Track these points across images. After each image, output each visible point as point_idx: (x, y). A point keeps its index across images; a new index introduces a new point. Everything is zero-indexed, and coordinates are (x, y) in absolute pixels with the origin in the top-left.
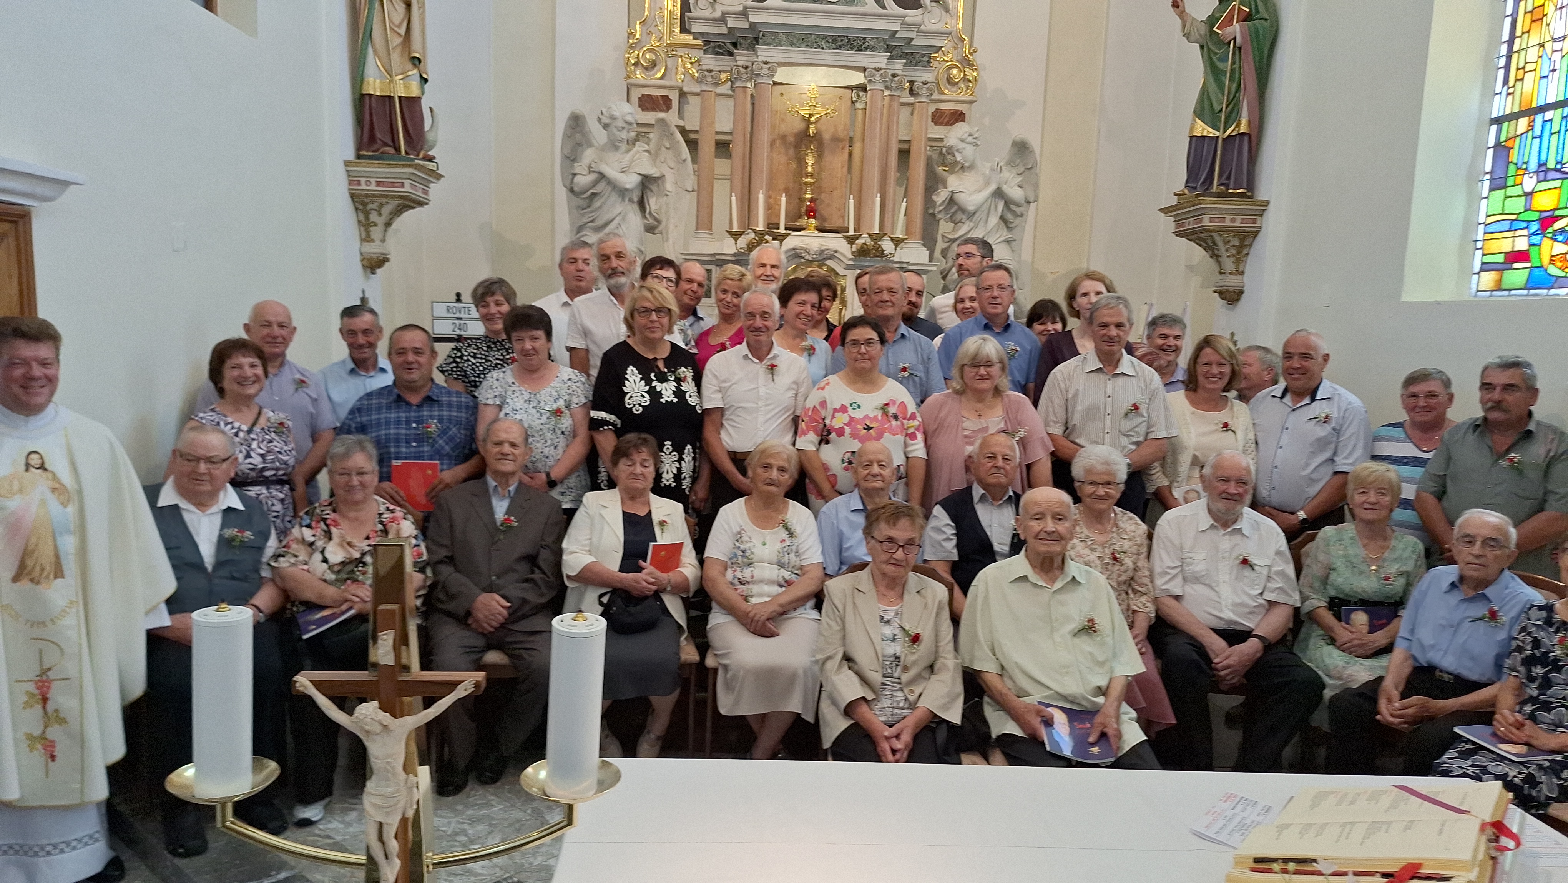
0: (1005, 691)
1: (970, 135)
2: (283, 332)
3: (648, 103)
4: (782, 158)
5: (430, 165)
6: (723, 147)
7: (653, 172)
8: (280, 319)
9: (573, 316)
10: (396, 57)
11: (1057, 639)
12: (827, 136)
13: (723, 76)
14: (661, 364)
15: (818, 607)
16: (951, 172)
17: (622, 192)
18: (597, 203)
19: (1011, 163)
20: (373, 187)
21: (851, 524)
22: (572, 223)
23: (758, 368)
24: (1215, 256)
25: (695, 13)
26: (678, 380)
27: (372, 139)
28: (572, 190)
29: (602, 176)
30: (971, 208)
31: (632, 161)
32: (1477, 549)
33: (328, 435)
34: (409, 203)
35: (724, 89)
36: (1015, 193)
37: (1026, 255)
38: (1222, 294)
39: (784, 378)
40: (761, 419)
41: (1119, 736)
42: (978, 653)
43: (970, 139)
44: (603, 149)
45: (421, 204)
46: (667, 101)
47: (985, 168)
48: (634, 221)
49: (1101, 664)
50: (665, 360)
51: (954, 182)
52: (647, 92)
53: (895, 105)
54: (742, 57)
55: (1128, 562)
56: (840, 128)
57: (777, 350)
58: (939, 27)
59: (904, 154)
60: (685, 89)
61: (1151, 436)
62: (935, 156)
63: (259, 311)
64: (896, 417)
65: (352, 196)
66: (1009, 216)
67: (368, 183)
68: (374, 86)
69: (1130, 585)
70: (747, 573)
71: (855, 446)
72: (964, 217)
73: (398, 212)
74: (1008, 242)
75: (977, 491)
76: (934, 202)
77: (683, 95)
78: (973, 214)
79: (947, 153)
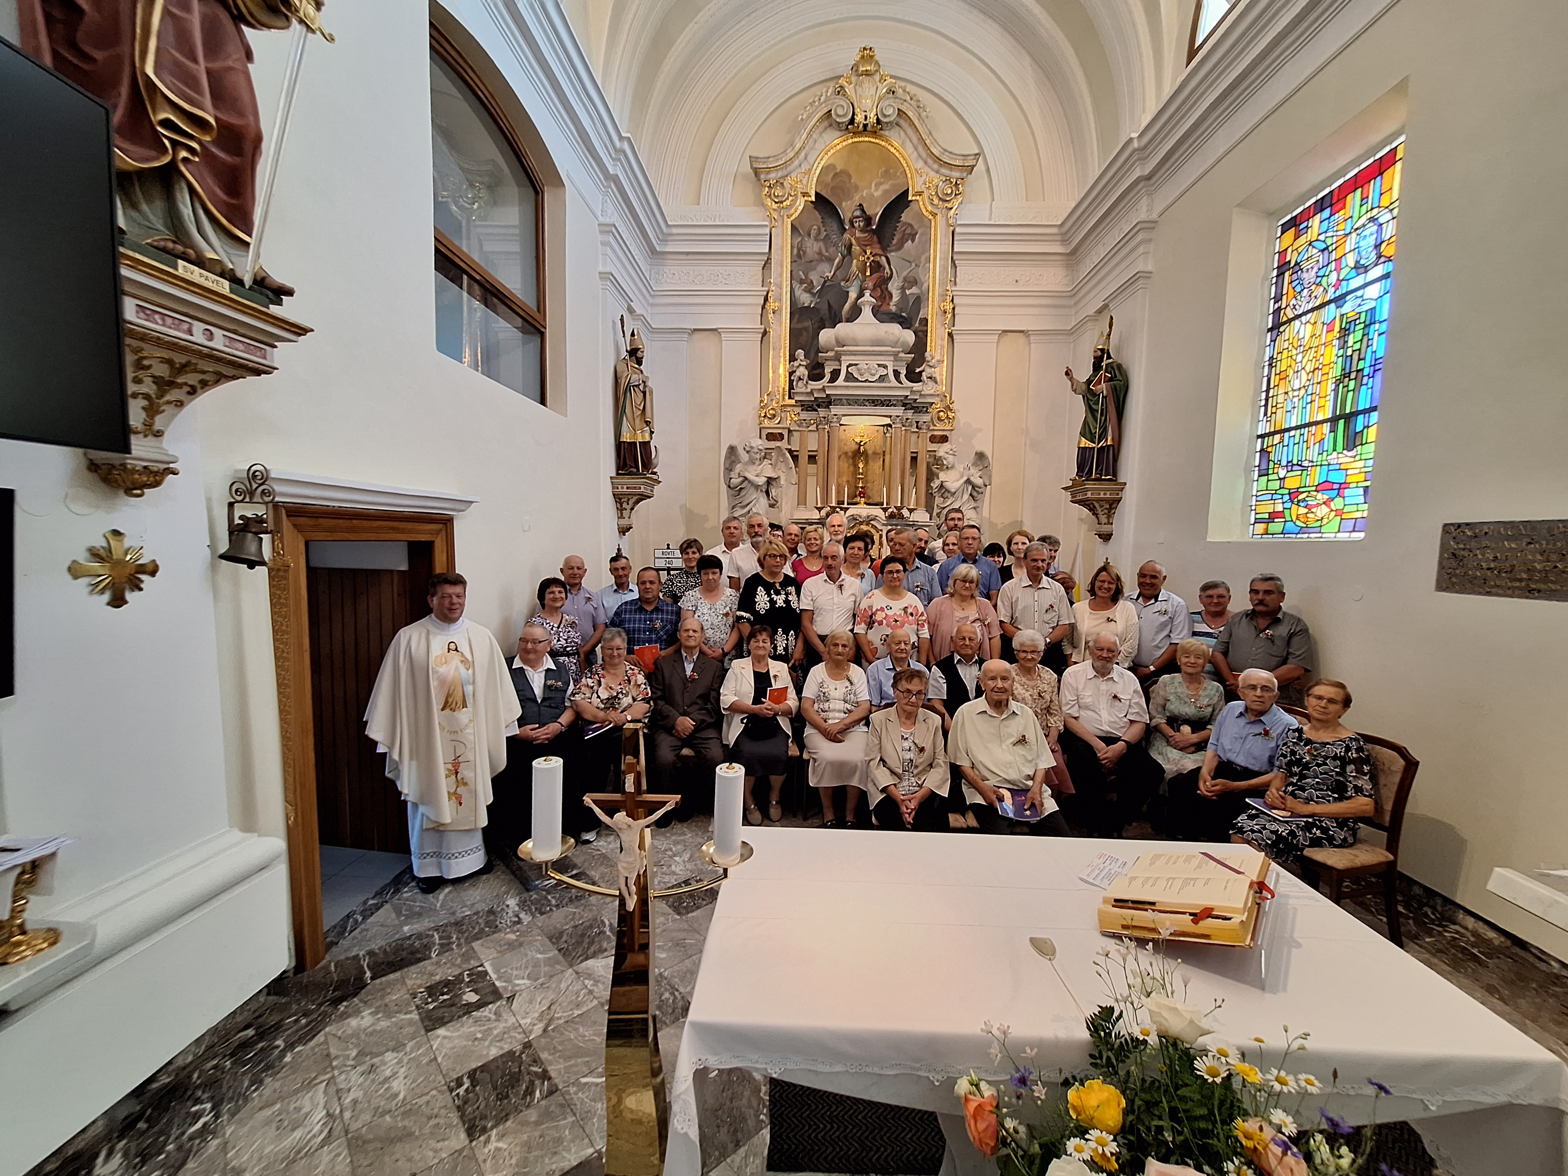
0: (975, 777)
1: (952, 448)
2: (580, 572)
3: (771, 437)
4: (845, 465)
5: (655, 477)
6: (812, 459)
7: (774, 475)
8: (579, 565)
9: (731, 558)
10: (637, 421)
11: (1004, 747)
12: (870, 452)
13: (812, 422)
14: (777, 585)
15: (867, 724)
16: (942, 470)
17: (757, 487)
18: (743, 493)
19: (975, 464)
20: (625, 490)
21: (887, 676)
22: (729, 504)
23: (833, 587)
24: (1096, 514)
25: (797, 390)
26: (787, 594)
27: (625, 465)
28: (729, 487)
29: (746, 478)
30: (953, 490)
31: (762, 470)
32: (1258, 692)
33: (602, 627)
34: (643, 497)
35: (813, 428)
36: (978, 481)
37: (985, 513)
38: (1100, 536)
39: (847, 591)
40: (835, 616)
41: (1042, 805)
42: (959, 755)
43: (951, 452)
44: (746, 464)
45: (650, 497)
46: (781, 436)
47: (960, 467)
48: (763, 501)
49: (1030, 761)
50: (780, 583)
51: (943, 476)
52: (770, 431)
53: (909, 434)
54: (822, 412)
55: (1048, 697)
56: (878, 448)
57: (843, 576)
58: (932, 392)
59: (914, 459)
60: (791, 429)
61: (1060, 623)
62: (932, 460)
63: (567, 561)
64: (912, 614)
65: (614, 495)
66: (975, 494)
67: (622, 488)
68: (626, 437)
69: (1048, 711)
70: (826, 705)
71: (889, 631)
72: (949, 496)
73: (637, 502)
74: (974, 508)
75: (957, 657)
76: (932, 487)
77: (790, 431)
78: (954, 494)
79: (939, 460)
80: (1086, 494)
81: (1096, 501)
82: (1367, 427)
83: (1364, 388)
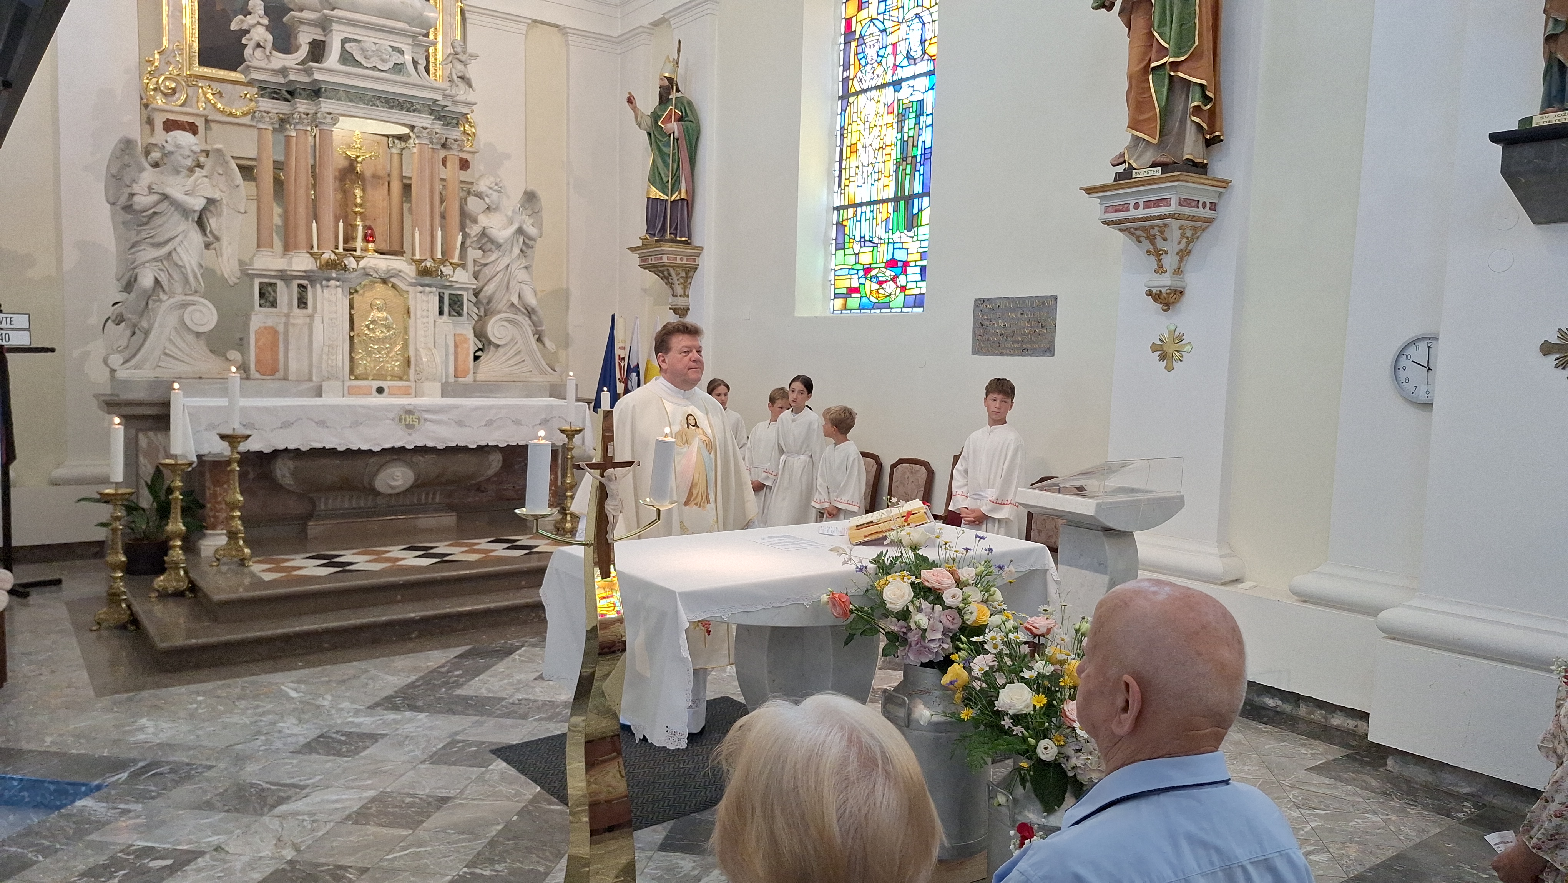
1: (496, 185)
7: (214, 195)
12: (369, 174)
13: (282, 117)
16: (482, 212)
17: (186, 213)
19: (525, 208)
24: (668, 283)
29: (167, 197)
31: (195, 186)
35: (278, 126)
38: (675, 310)
43: (496, 187)
44: (162, 172)
47: (508, 210)
48: (194, 238)
51: (484, 219)
52: (170, 116)
54: (301, 105)
58: (466, 99)
60: (209, 118)
72: (494, 248)
74: (528, 268)
77: (207, 122)
78: (501, 246)
79: (477, 196)
80: (661, 258)
81: (673, 267)
82: (920, 210)
83: (917, 174)
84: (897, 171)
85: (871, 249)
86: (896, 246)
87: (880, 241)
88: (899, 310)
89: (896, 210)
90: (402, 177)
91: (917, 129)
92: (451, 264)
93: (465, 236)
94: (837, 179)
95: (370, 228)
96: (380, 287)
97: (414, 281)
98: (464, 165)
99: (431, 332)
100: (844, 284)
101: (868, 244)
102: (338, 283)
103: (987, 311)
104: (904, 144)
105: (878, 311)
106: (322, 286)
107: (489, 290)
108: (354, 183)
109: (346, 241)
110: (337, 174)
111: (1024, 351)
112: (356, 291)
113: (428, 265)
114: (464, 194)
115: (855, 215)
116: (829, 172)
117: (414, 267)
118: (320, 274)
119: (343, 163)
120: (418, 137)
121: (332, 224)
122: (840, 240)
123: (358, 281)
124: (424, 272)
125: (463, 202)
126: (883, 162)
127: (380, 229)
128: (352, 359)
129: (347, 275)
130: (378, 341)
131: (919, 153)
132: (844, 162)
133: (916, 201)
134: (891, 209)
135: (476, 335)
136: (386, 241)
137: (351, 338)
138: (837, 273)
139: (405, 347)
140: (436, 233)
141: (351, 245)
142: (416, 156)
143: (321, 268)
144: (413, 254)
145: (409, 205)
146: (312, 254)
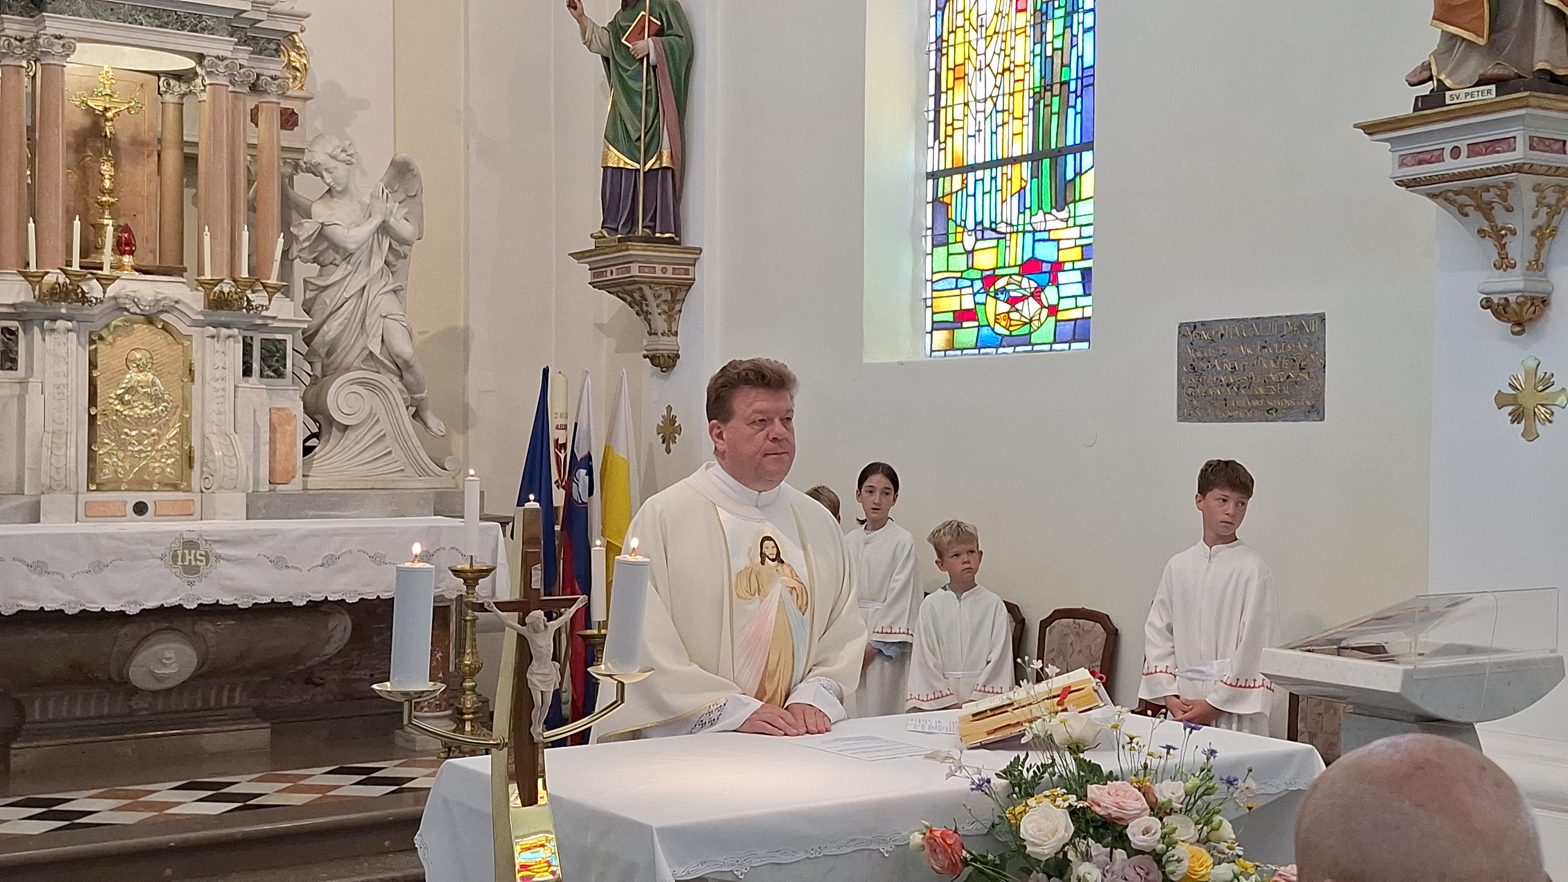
1: (342, 152)
16: (318, 197)
24: (640, 309)
30: (352, 246)
36: (405, 228)
38: (654, 359)
43: (343, 156)
47: (362, 194)
51: (322, 211)
56: (143, 126)
66: (395, 258)
72: (338, 258)
76: (294, 236)
78: (351, 254)
79: (308, 170)
80: (628, 270)
81: (650, 284)
82: (1079, 174)
83: (1071, 111)
84: (1035, 109)
85: (994, 243)
86: (1038, 236)
87: (1009, 229)
88: (1048, 347)
89: (1036, 174)
90: (182, 143)
91: (1068, 35)
92: (265, 286)
93: (290, 239)
94: (931, 126)
95: (126, 229)
96: (142, 330)
97: (202, 318)
98: (289, 119)
99: (229, 406)
100: (950, 304)
101: (987, 234)
102: (70, 324)
103: (1200, 343)
104: (1047, 61)
105: (1010, 350)
106: (43, 330)
107: (331, 329)
108: (101, 155)
109: (84, 254)
110: (71, 139)
111: (1270, 413)
112: (101, 338)
113: (226, 290)
114: (289, 170)
115: (965, 186)
116: (918, 113)
117: (201, 294)
118: (40, 309)
119: (80, 120)
120: (209, 73)
121: (61, 226)
122: (940, 230)
123: (105, 321)
124: (219, 303)
125: (287, 183)
126: (1012, 94)
127: (143, 232)
128: (92, 456)
129: (86, 310)
130: (138, 422)
131: (1074, 76)
132: (943, 96)
133: (1070, 158)
134: (1026, 175)
135: (306, 411)
136: (153, 252)
137: (92, 419)
138: (937, 286)
139: (185, 433)
140: (240, 235)
141: (92, 259)
142: (206, 106)
143: (40, 299)
144: (200, 271)
145: (194, 191)
146: (26, 276)
